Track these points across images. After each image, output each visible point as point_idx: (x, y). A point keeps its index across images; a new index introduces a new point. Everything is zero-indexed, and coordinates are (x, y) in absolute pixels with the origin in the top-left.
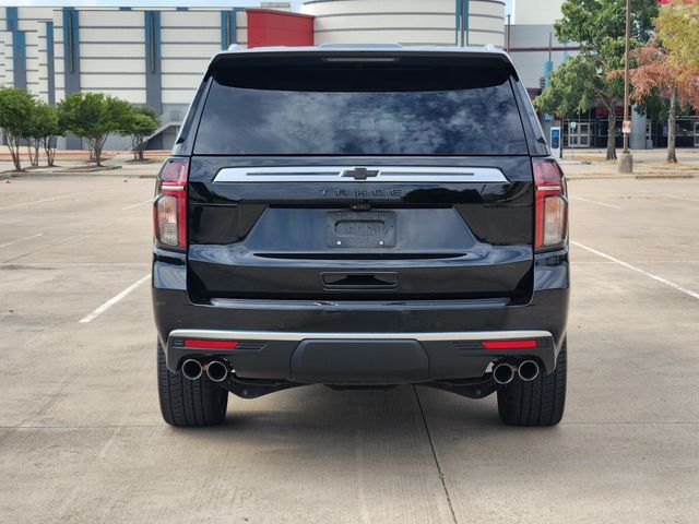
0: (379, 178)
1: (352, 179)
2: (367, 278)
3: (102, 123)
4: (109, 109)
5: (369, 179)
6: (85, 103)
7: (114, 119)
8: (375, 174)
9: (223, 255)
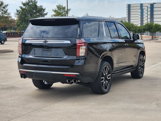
0: (48, 43)
1: (44, 43)
2: (46, 61)
3: (153, 30)
4: (155, 26)
5: (47, 43)
6: (150, 25)
7: (156, 29)
8: (48, 42)
9: (27, 56)
